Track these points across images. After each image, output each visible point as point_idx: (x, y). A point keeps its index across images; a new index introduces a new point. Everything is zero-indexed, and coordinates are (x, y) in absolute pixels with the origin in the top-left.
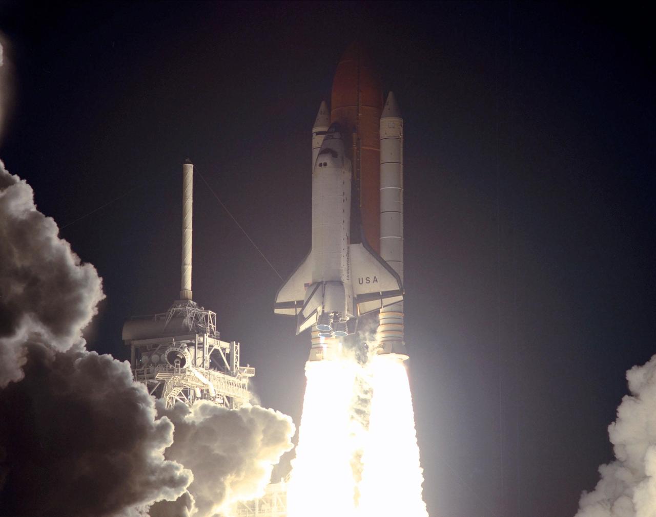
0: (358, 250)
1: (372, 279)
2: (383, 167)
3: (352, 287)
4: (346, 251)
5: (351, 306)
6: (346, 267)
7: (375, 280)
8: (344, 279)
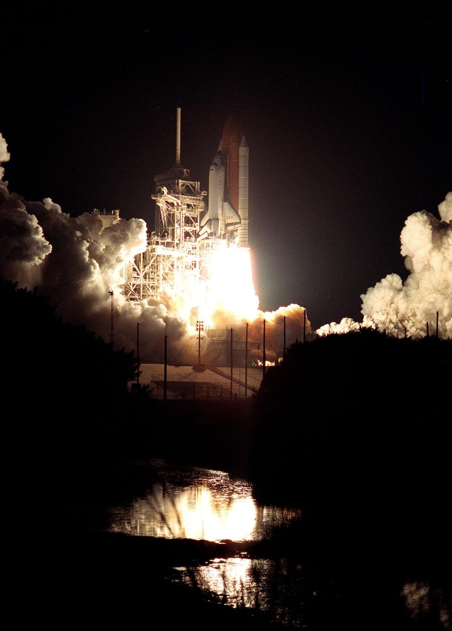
0: (226, 204)
1: (231, 217)
2: (240, 168)
3: (224, 221)
4: (221, 205)
5: (224, 228)
6: (221, 212)
7: (232, 218)
8: (220, 217)
